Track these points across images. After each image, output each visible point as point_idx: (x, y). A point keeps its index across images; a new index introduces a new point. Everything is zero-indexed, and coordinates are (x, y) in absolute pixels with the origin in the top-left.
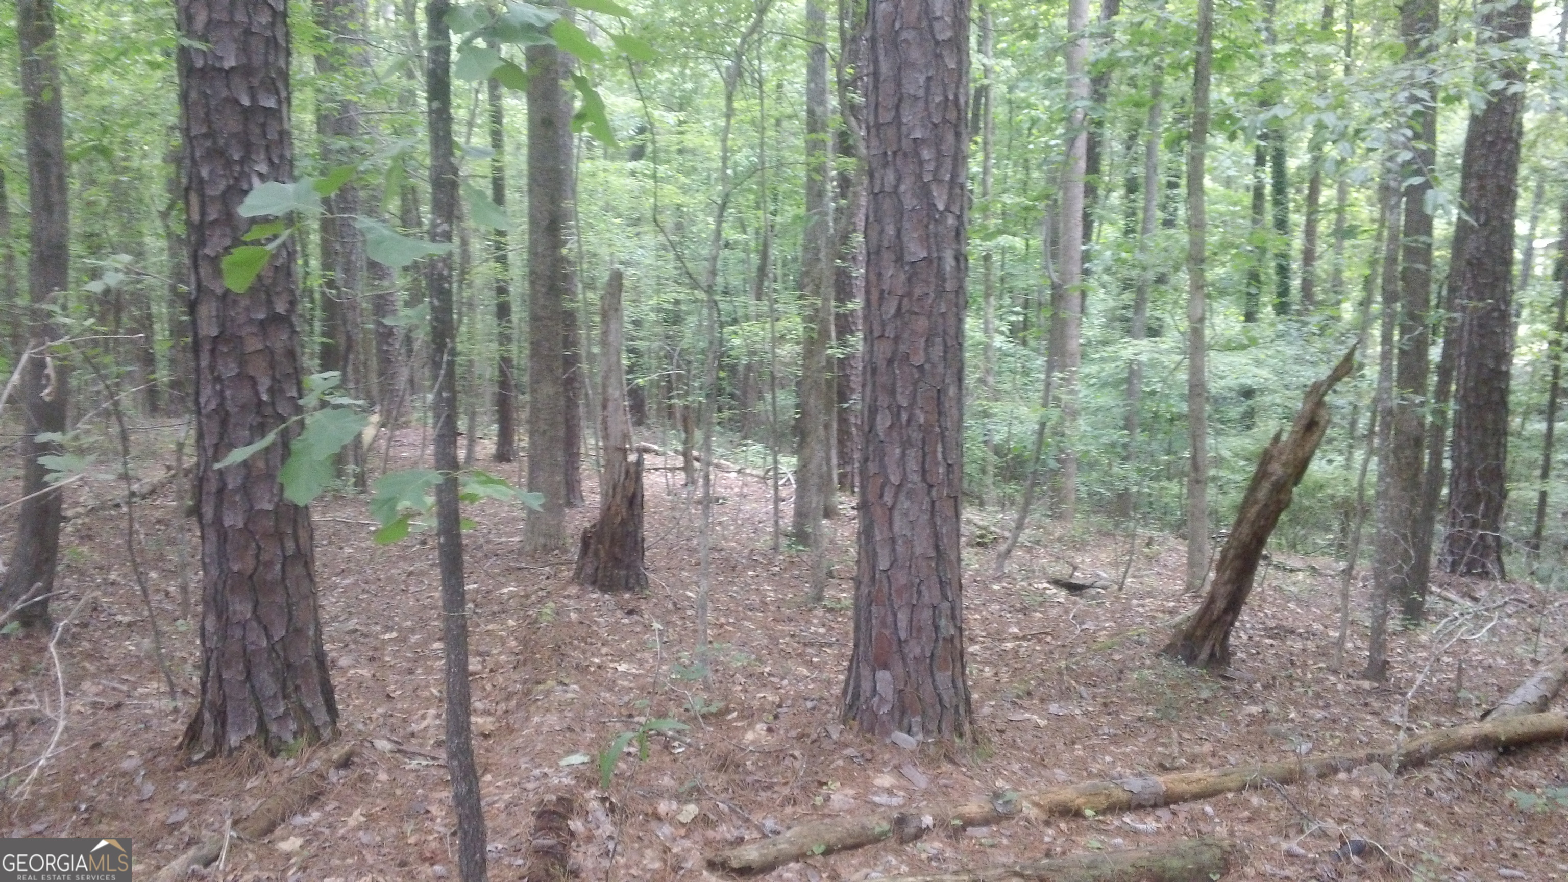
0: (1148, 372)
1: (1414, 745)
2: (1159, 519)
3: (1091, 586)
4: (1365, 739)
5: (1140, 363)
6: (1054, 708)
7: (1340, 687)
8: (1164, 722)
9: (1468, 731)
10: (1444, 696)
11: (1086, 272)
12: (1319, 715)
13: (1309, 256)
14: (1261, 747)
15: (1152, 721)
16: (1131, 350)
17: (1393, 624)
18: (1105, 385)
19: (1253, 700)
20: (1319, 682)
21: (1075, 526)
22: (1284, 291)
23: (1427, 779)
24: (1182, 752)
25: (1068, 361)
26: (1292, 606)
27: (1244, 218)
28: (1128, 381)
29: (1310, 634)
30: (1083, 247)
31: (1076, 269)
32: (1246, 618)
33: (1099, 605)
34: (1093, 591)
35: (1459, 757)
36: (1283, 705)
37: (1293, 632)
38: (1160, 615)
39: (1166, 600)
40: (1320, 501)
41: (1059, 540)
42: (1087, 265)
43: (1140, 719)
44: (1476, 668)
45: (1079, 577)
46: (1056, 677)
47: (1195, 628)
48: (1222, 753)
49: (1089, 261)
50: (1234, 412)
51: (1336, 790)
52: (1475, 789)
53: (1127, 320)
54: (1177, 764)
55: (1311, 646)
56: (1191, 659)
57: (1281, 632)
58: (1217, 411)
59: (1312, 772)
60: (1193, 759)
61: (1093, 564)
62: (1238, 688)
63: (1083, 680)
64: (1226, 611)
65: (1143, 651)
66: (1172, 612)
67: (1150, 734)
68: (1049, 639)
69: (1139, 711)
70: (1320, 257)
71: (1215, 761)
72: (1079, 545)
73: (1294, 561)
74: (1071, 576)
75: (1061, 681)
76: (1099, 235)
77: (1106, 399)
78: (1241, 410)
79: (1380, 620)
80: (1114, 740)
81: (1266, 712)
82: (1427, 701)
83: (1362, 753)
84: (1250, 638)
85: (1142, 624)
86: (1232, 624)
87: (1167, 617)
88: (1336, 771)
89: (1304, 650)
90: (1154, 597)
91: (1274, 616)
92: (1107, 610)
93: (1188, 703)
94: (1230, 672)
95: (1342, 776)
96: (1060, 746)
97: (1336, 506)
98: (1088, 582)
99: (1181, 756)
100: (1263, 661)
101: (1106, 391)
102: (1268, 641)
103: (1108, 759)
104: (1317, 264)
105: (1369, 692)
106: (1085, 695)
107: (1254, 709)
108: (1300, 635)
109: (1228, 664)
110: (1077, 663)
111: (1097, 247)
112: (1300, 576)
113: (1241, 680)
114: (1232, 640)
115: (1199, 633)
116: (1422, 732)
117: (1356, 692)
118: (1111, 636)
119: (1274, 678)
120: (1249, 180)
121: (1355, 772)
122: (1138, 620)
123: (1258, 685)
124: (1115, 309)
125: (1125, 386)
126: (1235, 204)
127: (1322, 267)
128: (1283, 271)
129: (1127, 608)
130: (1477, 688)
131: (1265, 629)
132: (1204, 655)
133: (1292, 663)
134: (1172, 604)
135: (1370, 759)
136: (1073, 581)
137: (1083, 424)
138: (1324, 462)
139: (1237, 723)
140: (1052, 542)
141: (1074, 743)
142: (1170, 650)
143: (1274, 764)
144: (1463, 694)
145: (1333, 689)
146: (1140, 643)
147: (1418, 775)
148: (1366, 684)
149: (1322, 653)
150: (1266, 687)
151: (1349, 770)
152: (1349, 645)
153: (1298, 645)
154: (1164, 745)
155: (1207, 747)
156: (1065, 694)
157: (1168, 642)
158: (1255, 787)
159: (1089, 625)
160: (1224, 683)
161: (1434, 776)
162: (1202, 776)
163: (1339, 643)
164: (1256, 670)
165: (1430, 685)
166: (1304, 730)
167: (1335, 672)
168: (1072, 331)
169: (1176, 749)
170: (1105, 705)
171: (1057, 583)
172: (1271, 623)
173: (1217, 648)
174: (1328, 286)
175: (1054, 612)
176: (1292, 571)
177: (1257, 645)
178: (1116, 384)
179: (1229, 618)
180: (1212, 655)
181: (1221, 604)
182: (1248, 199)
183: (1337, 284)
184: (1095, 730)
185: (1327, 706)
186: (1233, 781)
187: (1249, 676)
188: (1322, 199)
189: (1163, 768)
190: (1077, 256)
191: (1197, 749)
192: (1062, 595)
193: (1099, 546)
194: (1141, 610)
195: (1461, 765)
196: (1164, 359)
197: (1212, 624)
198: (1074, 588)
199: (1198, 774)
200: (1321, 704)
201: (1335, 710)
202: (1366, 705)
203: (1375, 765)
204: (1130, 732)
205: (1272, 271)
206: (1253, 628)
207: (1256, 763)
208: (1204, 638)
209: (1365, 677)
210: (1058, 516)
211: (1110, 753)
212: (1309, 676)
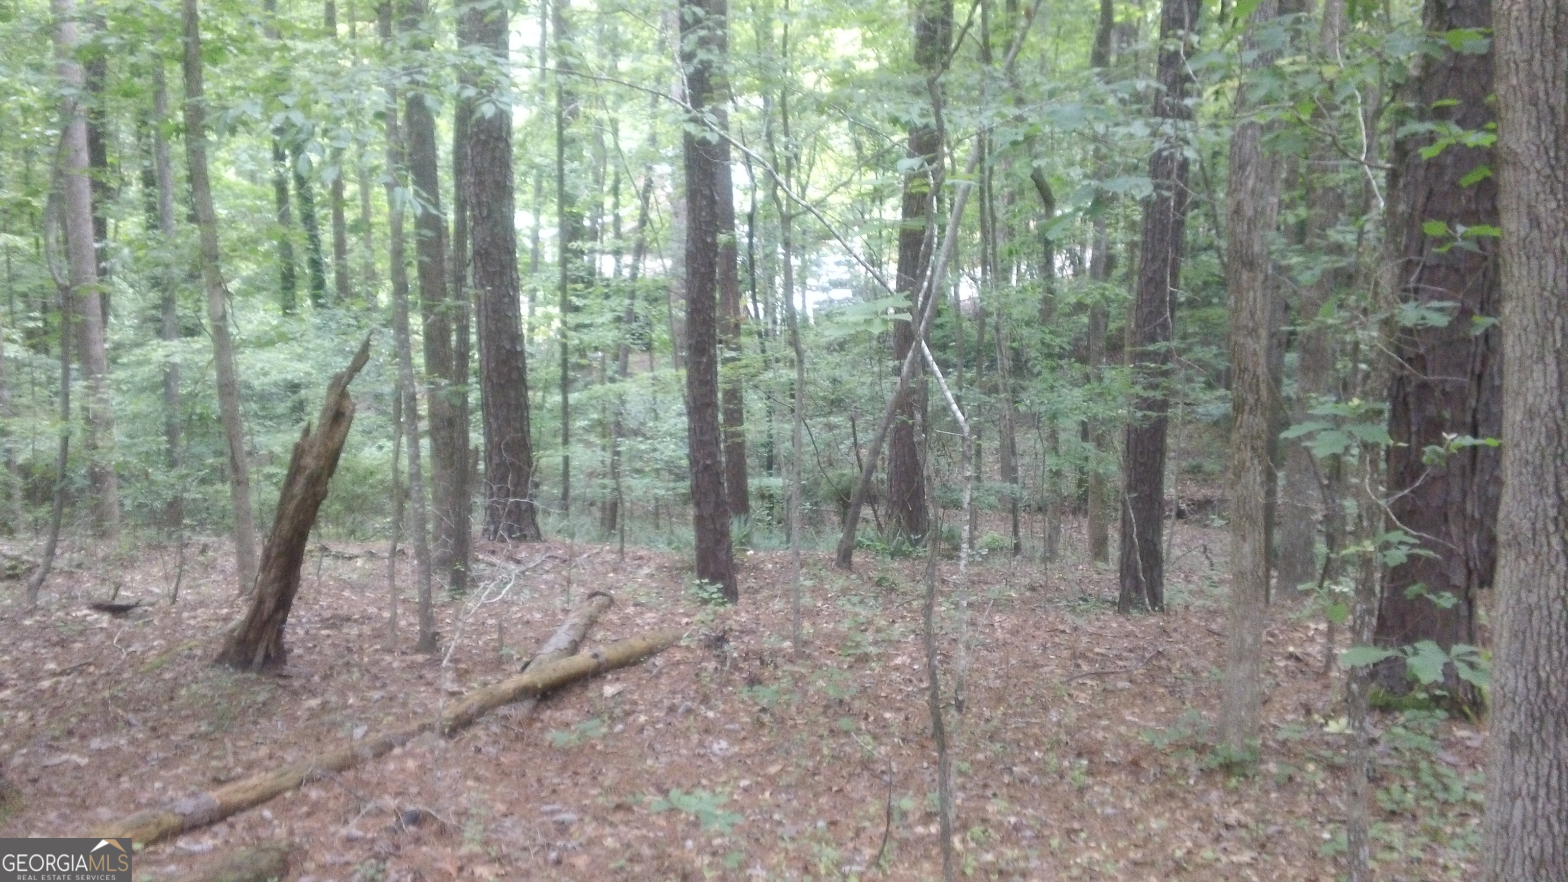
0: (184, 373)
1: (462, 708)
2: (216, 524)
3: (137, 605)
4: (420, 710)
5: (174, 366)
6: (96, 743)
7: (395, 665)
8: (217, 735)
9: (510, 684)
10: (490, 655)
11: (103, 272)
12: (376, 695)
13: (340, 249)
14: (318, 740)
15: (205, 736)
16: (161, 352)
17: (442, 596)
18: (143, 390)
19: (313, 694)
20: (376, 663)
21: (121, 543)
22: (319, 284)
23: (475, 737)
24: (238, 762)
25: (94, 368)
26: (346, 593)
27: (269, 211)
28: (166, 383)
29: (366, 618)
30: (97, 245)
31: (92, 269)
32: (302, 613)
33: (147, 624)
34: (139, 610)
35: (503, 710)
36: (342, 693)
37: (348, 619)
38: (213, 624)
39: (221, 607)
40: (372, 486)
41: (104, 559)
42: (103, 264)
43: (192, 736)
44: (516, 624)
45: (126, 596)
46: (100, 709)
47: (246, 633)
48: (280, 753)
49: (106, 260)
50: (281, 408)
51: (391, 766)
52: (519, 738)
53: (159, 320)
54: (233, 774)
55: (367, 630)
56: (245, 664)
57: (337, 621)
58: (263, 408)
59: (368, 752)
60: (250, 766)
61: (144, 581)
62: (296, 684)
63: (132, 706)
64: (276, 610)
65: (196, 665)
66: (226, 619)
67: (205, 749)
68: (91, 669)
69: (191, 728)
70: (351, 250)
71: (273, 763)
72: (128, 563)
73: (353, 549)
74: (115, 596)
75: (107, 712)
76: (116, 232)
77: (144, 404)
78: (289, 404)
79: (427, 594)
80: (165, 763)
81: (324, 704)
82: (475, 664)
83: (414, 725)
84: (307, 633)
85: (193, 636)
86: (284, 621)
87: (221, 624)
88: (391, 747)
89: (360, 636)
90: (207, 606)
91: (329, 607)
92: (156, 628)
93: (244, 711)
94: (288, 669)
95: (397, 751)
96: (104, 783)
97: (387, 490)
98: (133, 601)
99: (236, 765)
100: (320, 653)
101: (144, 396)
102: (325, 632)
103: (158, 785)
104: (349, 257)
105: (422, 665)
106: (134, 721)
107: (314, 703)
108: (356, 621)
109: (285, 662)
110: (124, 690)
111: (113, 245)
112: (359, 562)
113: (299, 676)
114: (288, 637)
115: (251, 636)
116: (471, 693)
117: (412, 666)
118: (159, 655)
119: (331, 668)
120: (270, 174)
121: (409, 745)
122: (190, 632)
123: (316, 678)
124: (143, 310)
125: (163, 390)
126: (260, 198)
127: (354, 261)
128: (316, 264)
129: (178, 622)
130: (517, 643)
131: (322, 621)
132: (259, 658)
133: (349, 650)
134: (225, 611)
135: (423, 728)
136: (117, 602)
137: (118, 434)
138: (374, 449)
139: (297, 719)
140: (95, 563)
141: (119, 776)
142: (221, 660)
143: (332, 753)
144: (505, 651)
145: (389, 668)
146: (189, 657)
147: (467, 735)
148: (420, 658)
149: (378, 635)
150: (325, 678)
151: (403, 744)
152: (403, 623)
153: (355, 631)
154: (219, 758)
155: (264, 751)
156: (111, 726)
157: (220, 650)
158: (312, 780)
159: (137, 647)
160: (281, 682)
161: (481, 733)
162: (259, 781)
163: (393, 623)
164: (313, 663)
165: (477, 648)
166: (362, 714)
167: (390, 651)
168: (95, 334)
169: (231, 759)
170: (154, 729)
171: (99, 607)
172: (327, 614)
173: (271, 646)
174: (362, 278)
175: (97, 639)
176: (350, 558)
177: (315, 637)
178: (153, 388)
179: (280, 616)
180: (267, 656)
181: (270, 605)
182: (272, 194)
183: (371, 275)
184: (144, 758)
185: (384, 686)
186: (292, 778)
187: (305, 670)
188: (346, 194)
189: (218, 782)
190: (92, 255)
191: (253, 755)
192: (105, 620)
193: (149, 560)
194: (192, 622)
195: (506, 718)
196: (197, 358)
197: (265, 624)
198: (118, 611)
199: (254, 780)
200: (378, 684)
201: (393, 688)
202: (421, 677)
203: (427, 734)
204: (182, 752)
205: (305, 265)
206: (309, 622)
207: (313, 758)
208: (257, 641)
209: (418, 650)
210: (103, 535)
211: (160, 778)
212: (366, 659)
